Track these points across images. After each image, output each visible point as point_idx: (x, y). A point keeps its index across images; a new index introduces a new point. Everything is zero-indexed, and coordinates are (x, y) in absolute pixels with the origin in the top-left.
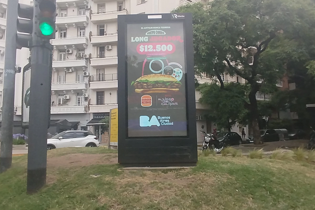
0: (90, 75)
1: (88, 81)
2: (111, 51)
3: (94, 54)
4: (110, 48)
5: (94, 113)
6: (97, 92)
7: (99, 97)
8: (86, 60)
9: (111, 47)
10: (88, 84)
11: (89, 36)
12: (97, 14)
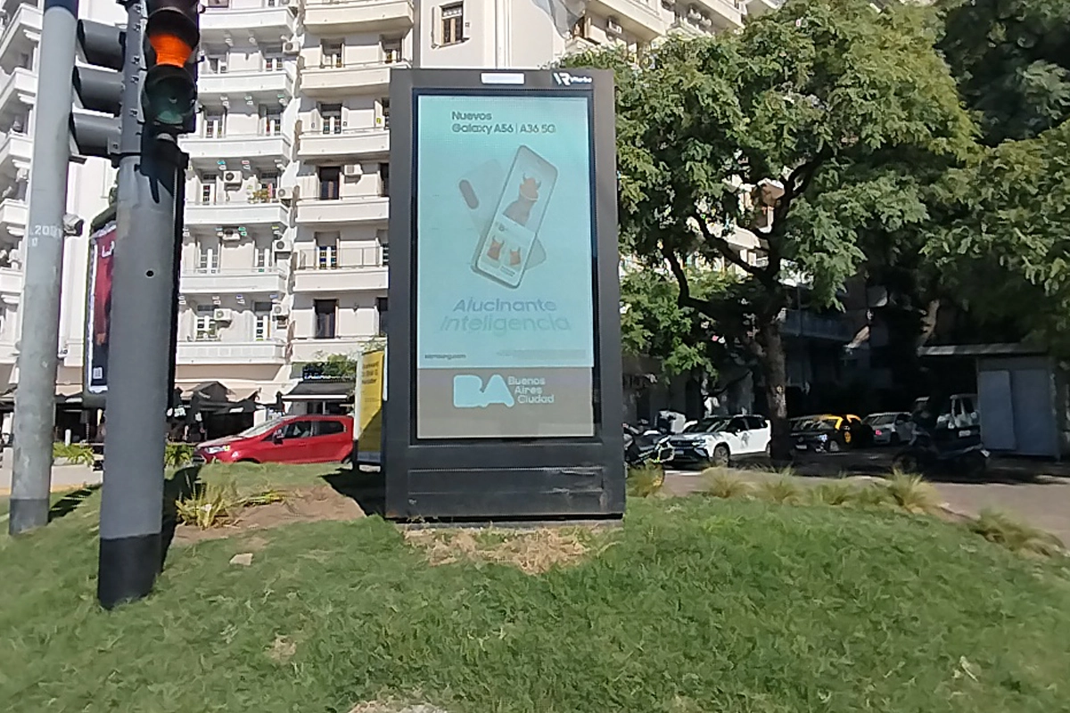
0: (295, 252)
1: (290, 268)
2: (359, 181)
3: (309, 188)
4: (357, 172)
5: (304, 364)
6: (318, 301)
7: (322, 315)
8: (283, 206)
9: (361, 170)
11: (293, 135)
12: (319, 70)
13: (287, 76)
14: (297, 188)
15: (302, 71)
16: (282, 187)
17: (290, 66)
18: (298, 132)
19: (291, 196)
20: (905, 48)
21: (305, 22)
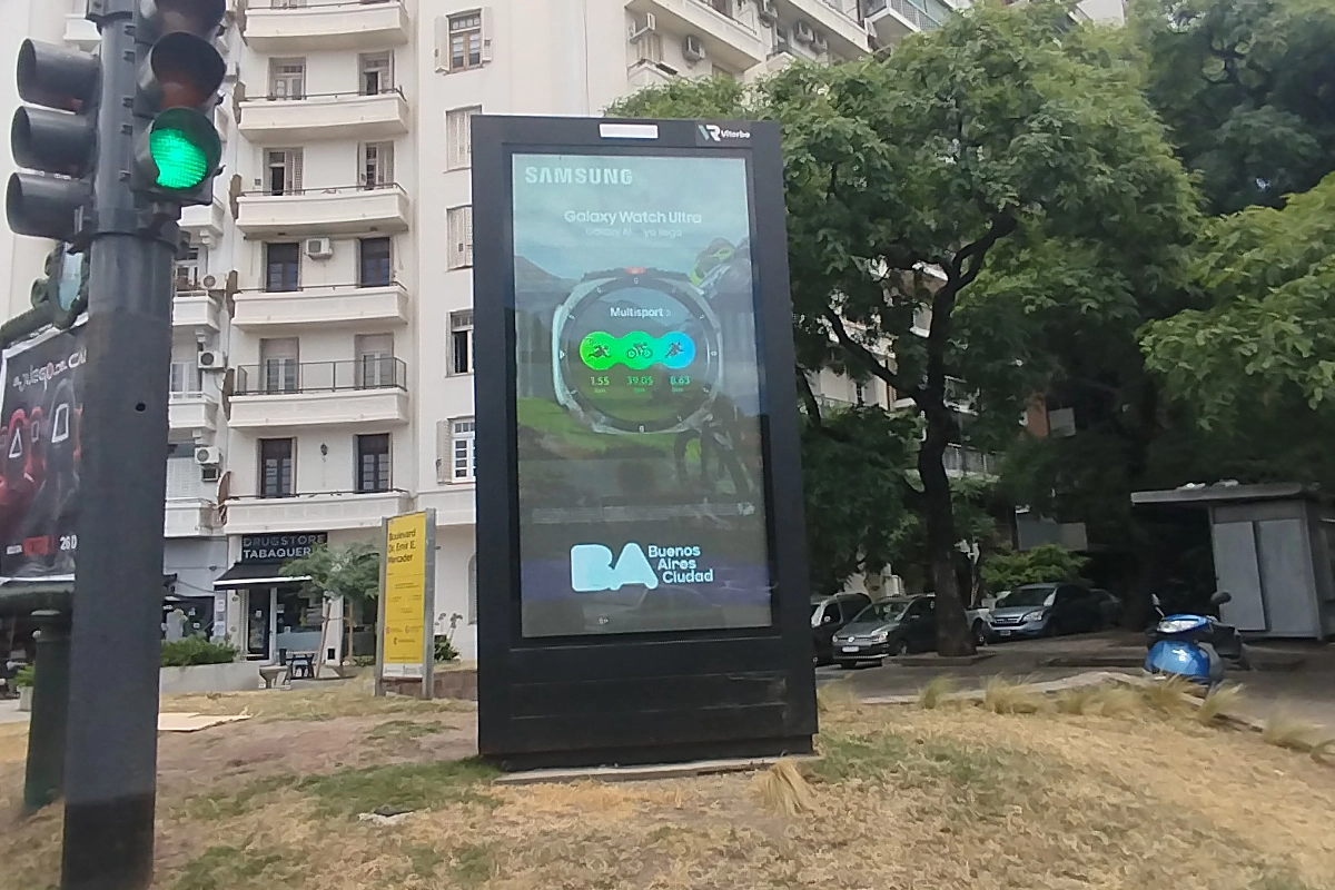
0: (231, 366)
1: (223, 392)
2: (327, 263)
3: (251, 274)
4: (325, 249)
5: (244, 536)
6: (263, 442)
7: (272, 462)
8: (214, 302)
9: (331, 247)
10: (221, 407)
11: (229, 197)
12: (266, 102)
14: (234, 274)
15: (241, 104)
16: (209, 273)
18: (236, 189)
19: (224, 286)
21: (245, 34)
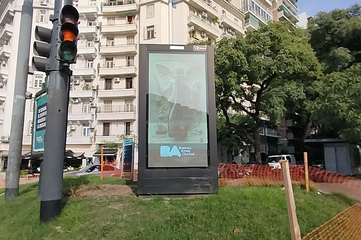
0: (97, 106)
1: (95, 112)
2: (119, 83)
3: (102, 86)
5: (100, 144)
6: (104, 123)
7: (106, 128)
8: (93, 92)
9: (120, 80)
10: (95, 115)
11: (97, 68)
12: (105, 47)
13: (95, 49)
14: (98, 85)
15: (100, 47)
16: (93, 85)
17: (97, 45)
18: (99, 67)
19: (96, 88)
20: (300, 42)
21: (101, 31)
